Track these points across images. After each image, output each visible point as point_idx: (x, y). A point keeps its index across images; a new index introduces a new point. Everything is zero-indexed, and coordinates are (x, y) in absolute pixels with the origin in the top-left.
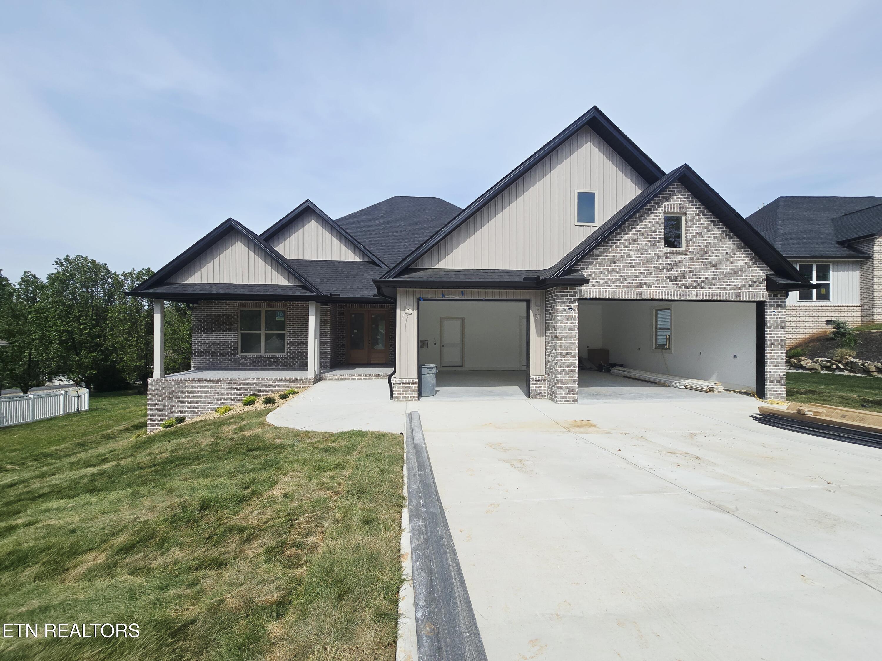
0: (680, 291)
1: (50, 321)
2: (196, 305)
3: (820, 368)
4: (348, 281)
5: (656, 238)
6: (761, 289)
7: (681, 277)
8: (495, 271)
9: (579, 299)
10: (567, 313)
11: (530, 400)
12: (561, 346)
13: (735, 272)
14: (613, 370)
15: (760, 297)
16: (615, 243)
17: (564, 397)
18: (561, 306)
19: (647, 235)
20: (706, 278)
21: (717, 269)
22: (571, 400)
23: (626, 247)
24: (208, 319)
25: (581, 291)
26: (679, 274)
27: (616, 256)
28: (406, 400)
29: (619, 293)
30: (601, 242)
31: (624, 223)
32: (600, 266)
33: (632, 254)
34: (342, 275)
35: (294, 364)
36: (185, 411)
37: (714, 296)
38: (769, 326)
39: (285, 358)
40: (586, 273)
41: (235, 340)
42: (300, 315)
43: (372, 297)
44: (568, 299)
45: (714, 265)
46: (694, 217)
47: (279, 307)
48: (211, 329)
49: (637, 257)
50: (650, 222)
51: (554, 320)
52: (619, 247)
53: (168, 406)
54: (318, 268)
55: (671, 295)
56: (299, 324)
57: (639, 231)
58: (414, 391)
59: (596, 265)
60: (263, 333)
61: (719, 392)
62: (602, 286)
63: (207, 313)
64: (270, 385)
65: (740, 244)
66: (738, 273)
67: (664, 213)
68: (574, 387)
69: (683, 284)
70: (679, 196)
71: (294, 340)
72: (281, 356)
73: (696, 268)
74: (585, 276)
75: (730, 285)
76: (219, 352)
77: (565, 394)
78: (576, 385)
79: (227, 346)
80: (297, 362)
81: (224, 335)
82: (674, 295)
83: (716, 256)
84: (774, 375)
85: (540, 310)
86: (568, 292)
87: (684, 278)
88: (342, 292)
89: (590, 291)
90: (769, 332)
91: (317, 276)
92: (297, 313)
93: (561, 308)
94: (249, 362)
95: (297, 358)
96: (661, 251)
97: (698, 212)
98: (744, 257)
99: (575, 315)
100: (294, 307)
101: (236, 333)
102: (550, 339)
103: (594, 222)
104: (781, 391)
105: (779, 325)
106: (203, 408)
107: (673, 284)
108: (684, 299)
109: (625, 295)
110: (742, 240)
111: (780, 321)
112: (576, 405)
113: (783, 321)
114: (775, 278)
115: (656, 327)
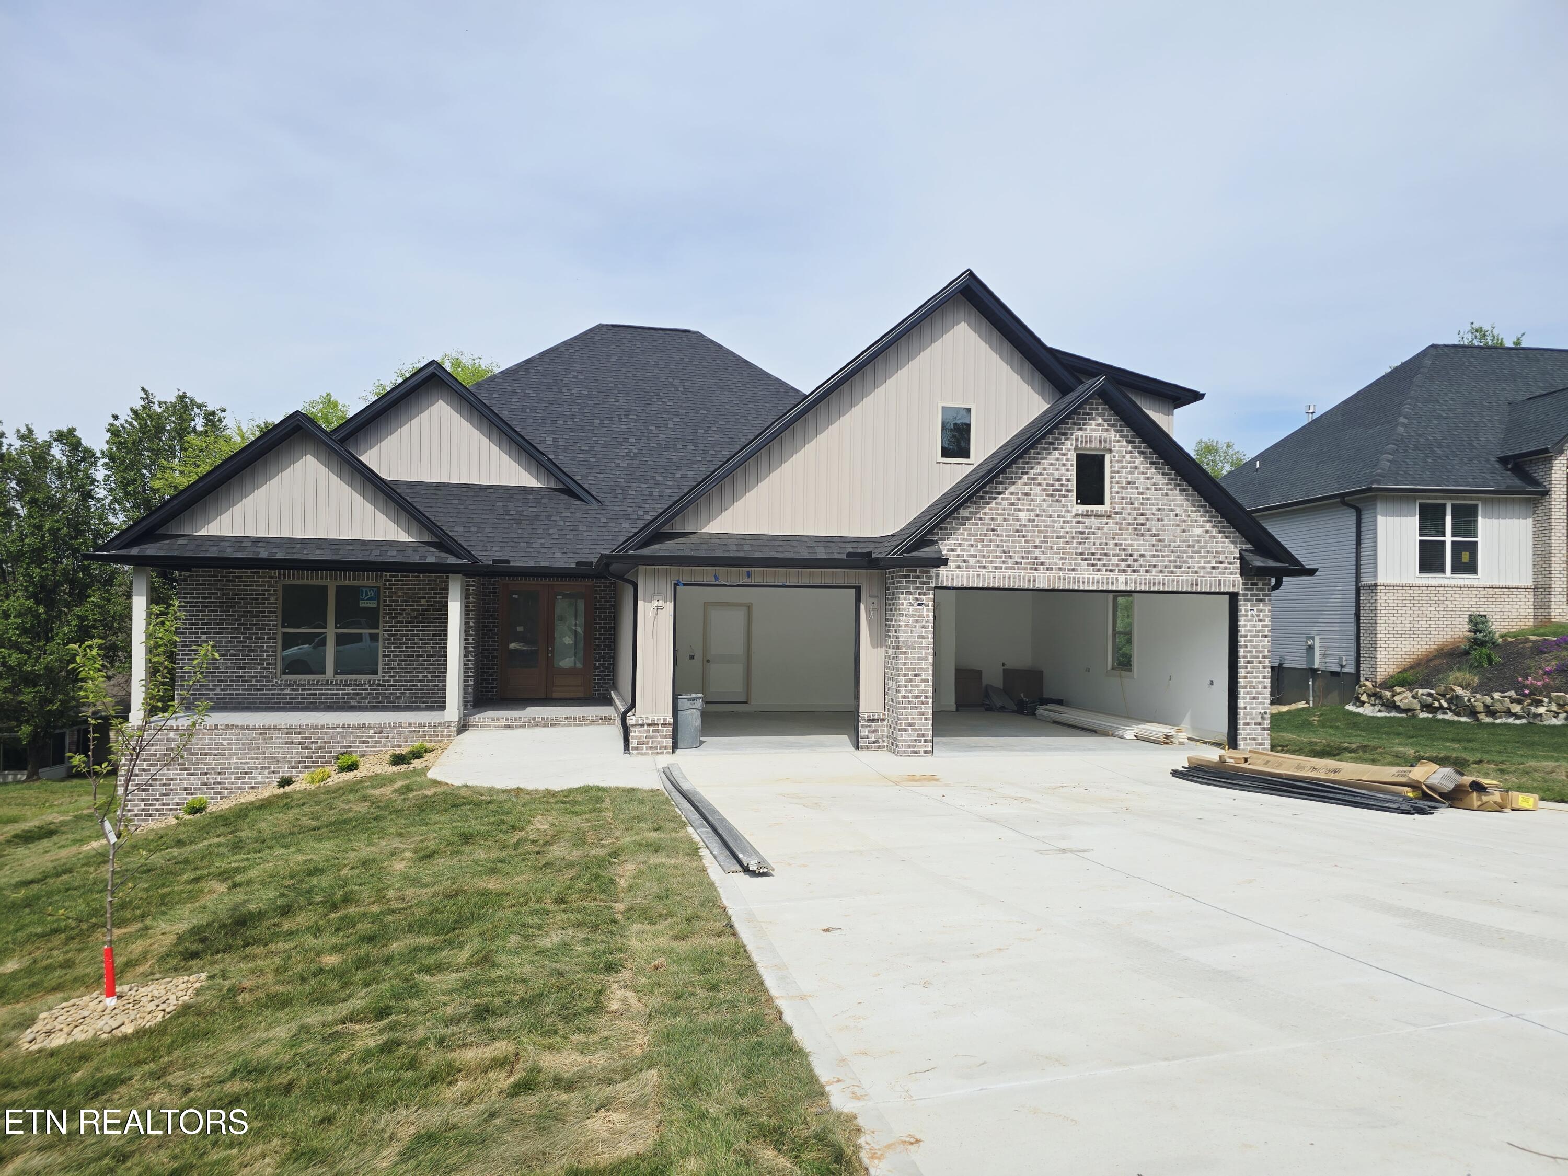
0: (1099, 576)
2: (187, 574)
3: (1418, 706)
4: (520, 531)
5: (1061, 491)
6: (1231, 573)
7: (1101, 554)
8: (803, 539)
9: (936, 588)
10: (916, 610)
11: (862, 754)
12: (905, 664)
13: (1189, 546)
14: (1040, 711)
15: (1229, 587)
16: (995, 499)
17: (909, 747)
18: (905, 599)
19: (1047, 485)
20: (1142, 556)
21: (1160, 541)
22: (922, 750)
23: (1013, 504)
24: (213, 602)
25: (938, 575)
26: (1097, 549)
27: (996, 520)
28: (652, 753)
29: (1000, 578)
30: (971, 496)
31: (1009, 466)
32: (969, 535)
33: (1022, 515)
34: (507, 517)
35: (397, 698)
36: (195, 789)
37: (1154, 584)
38: (1243, 633)
39: (379, 685)
40: (944, 547)
41: (271, 647)
42: (411, 597)
43: (574, 565)
44: (917, 588)
45: (1155, 535)
46: (1124, 457)
47: (367, 581)
48: (218, 624)
49: (1029, 521)
50: (1052, 464)
51: (896, 620)
52: (1000, 504)
53: (161, 779)
54: (454, 502)
55: (1083, 583)
56: (409, 614)
57: (1033, 479)
58: (665, 737)
59: (962, 534)
60: (331, 632)
61: (1181, 743)
62: (972, 567)
63: (210, 589)
64: (370, 737)
65: (1197, 501)
66: (1193, 547)
67: (1076, 449)
68: (926, 730)
69: (1104, 565)
70: (1100, 421)
72: (369, 681)
73: (1125, 540)
74: (944, 552)
75: (1180, 567)
76: (235, 672)
77: (912, 741)
78: (930, 726)
79: (252, 660)
80: (404, 694)
81: (247, 638)
82: (1088, 583)
83: (1158, 520)
84: (1252, 714)
85: (876, 604)
86: (918, 577)
87: (1106, 555)
88: (512, 554)
89: (953, 575)
91: (457, 520)
92: (405, 593)
93: (906, 603)
94: (301, 694)
95: (403, 685)
96: (1068, 511)
97: (1130, 449)
98: (1203, 521)
99: (928, 613)
100: (399, 580)
101: (274, 634)
102: (891, 651)
103: (968, 457)
104: (1263, 739)
105: (1259, 631)
106: (232, 783)
107: (1088, 565)
108: (1105, 588)
109: (1009, 582)
110: (1201, 494)
111: (1263, 626)
112: (929, 758)
113: (1266, 626)
114: (1249, 557)
115: (1114, 630)
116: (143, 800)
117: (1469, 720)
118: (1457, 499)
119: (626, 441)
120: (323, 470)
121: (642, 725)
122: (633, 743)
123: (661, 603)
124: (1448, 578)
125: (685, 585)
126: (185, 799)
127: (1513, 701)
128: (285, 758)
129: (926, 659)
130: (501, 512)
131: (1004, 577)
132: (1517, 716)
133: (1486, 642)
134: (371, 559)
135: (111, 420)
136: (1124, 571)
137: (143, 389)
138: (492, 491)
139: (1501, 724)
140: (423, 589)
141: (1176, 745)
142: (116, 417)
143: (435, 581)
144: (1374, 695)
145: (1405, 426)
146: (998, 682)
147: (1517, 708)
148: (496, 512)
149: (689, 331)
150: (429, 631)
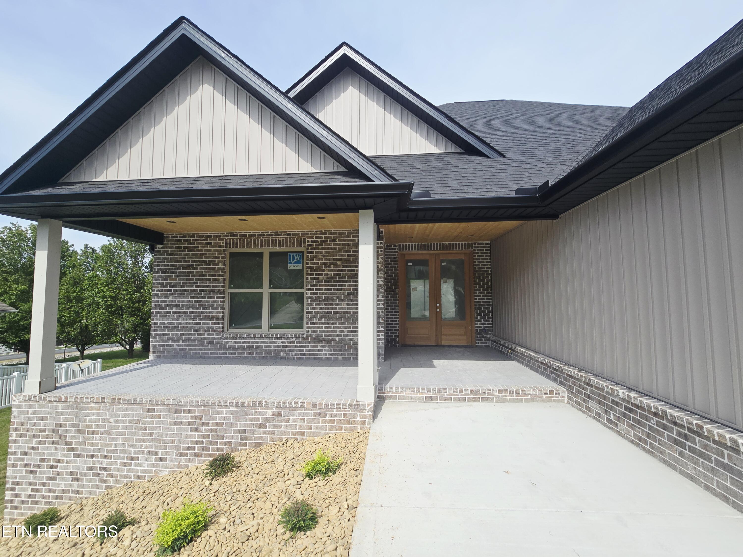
1: (99, 288)
2: (160, 246)
24: (178, 269)
35: (319, 351)
36: (81, 474)
39: (304, 339)
41: (220, 305)
47: (294, 245)
48: (181, 287)
53: (49, 460)
56: (328, 274)
60: (266, 292)
63: (176, 258)
71: (319, 305)
72: (295, 335)
76: (193, 327)
79: (206, 316)
81: (202, 298)
92: (324, 256)
94: (242, 346)
95: (323, 339)
100: (319, 245)
101: (221, 294)
106: (118, 470)
116: (30, 484)
120: (220, 98)
126: (71, 486)
128: (173, 442)
143: (348, 244)
150: (344, 289)
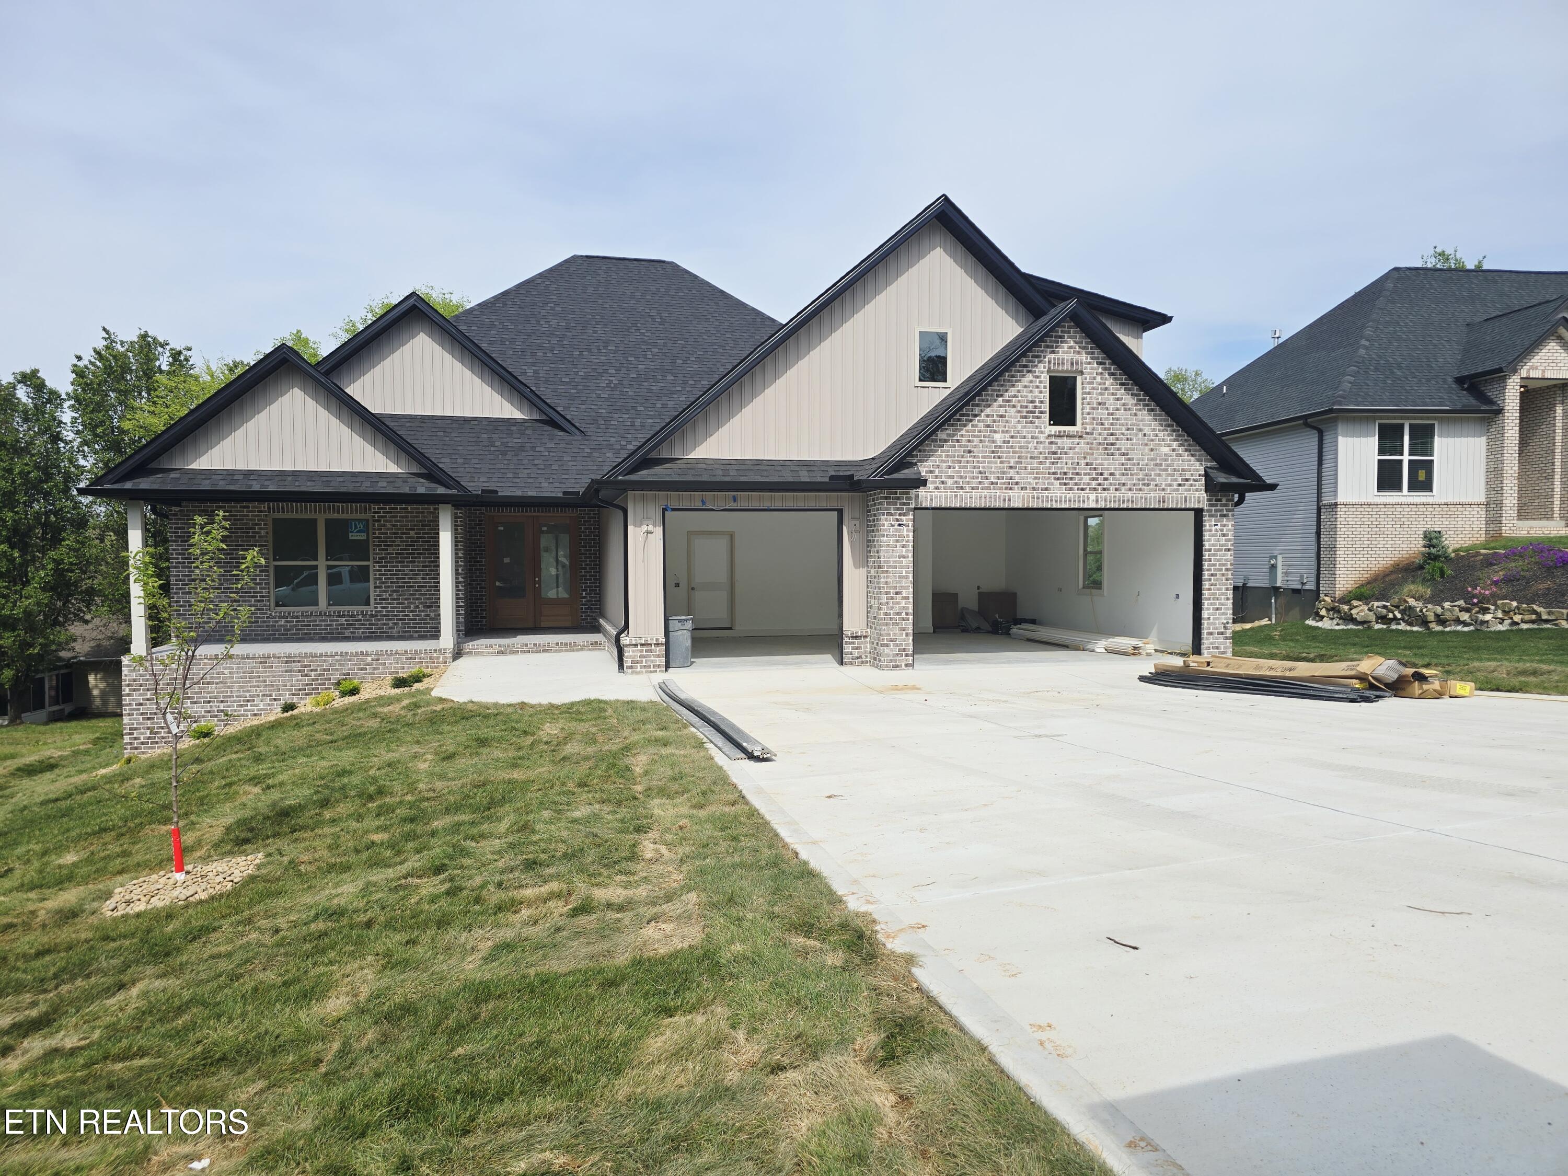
0: (1070, 495)
2: (178, 509)
3: (1373, 618)
4: (506, 462)
5: (1034, 412)
6: (1197, 490)
7: (1073, 474)
8: (787, 463)
9: (915, 509)
10: (896, 530)
11: (843, 668)
12: (886, 583)
13: (1156, 465)
14: (1015, 630)
15: (1194, 503)
16: (971, 421)
17: (891, 661)
18: (886, 520)
19: (1021, 407)
20: (1112, 474)
21: (1129, 459)
22: (903, 664)
23: (988, 426)
25: (917, 496)
26: (1069, 468)
27: (973, 441)
28: (646, 672)
29: (976, 498)
30: (949, 419)
31: (984, 389)
32: (947, 456)
33: (997, 437)
34: (492, 449)
35: (390, 628)
36: (199, 717)
37: (1124, 501)
38: (1207, 547)
39: (372, 616)
40: (923, 469)
41: (264, 580)
42: (400, 529)
43: (560, 495)
44: (898, 509)
45: (1124, 454)
46: (1095, 378)
47: (356, 512)
49: (1004, 442)
50: (1025, 387)
51: (877, 541)
52: (976, 426)
54: (439, 434)
55: (1056, 501)
56: (399, 546)
57: (1008, 401)
58: (658, 656)
59: (941, 456)
60: (322, 565)
61: (1148, 655)
62: (950, 488)
65: (1165, 420)
66: (1161, 465)
67: (1048, 372)
68: (907, 645)
69: (1076, 484)
70: (1072, 343)
71: (389, 579)
72: (362, 612)
73: (1096, 459)
74: (923, 474)
75: (1148, 485)
77: (893, 656)
78: (911, 641)
80: (397, 624)
82: (1061, 501)
83: (1127, 439)
84: (1215, 624)
85: (858, 526)
86: (898, 498)
87: (1077, 474)
88: (499, 484)
89: (932, 496)
90: (1207, 557)
91: (445, 452)
92: (394, 525)
93: (887, 523)
94: (295, 626)
95: (395, 616)
96: (1042, 432)
97: (1100, 370)
98: (1171, 440)
99: (908, 534)
100: (388, 513)
101: (266, 567)
102: (873, 571)
103: (945, 381)
104: (1225, 648)
105: (1223, 545)
106: (235, 711)
107: (1060, 484)
108: (1076, 506)
109: (985, 502)
110: (1168, 413)
111: (1226, 540)
112: (910, 671)
113: (1229, 540)
114: (1213, 474)
115: (1085, 550)
116: (148, 728)
117: (1420, 630)
118: (1415, 419)
119: (606, 371)
120: (310, 403)
121: (636, 645)
122: (627, 662)
123: (650, 528)
124: (1405, 496)
125: (673, 510)
127: (1462, 609)
128: (286, 686)
129: (907, 578)
130: (486, 444)
131: (980, 497)
132: (1465, 624)
133: (1440, 556)
134: (362, 490)
135: (75, 361)
136: (1095, 489)
137: (104, 329)
138: (476, 423)
139: (1450, 632)
140: (411, 521)
141: (1144, 656)
142: (79, 358)
143: (423, 513)
144: (1333, 609)
145: (1366, 348)
146: (973, 605)
147: (1465, 617)
148: (481, 444)
149: (663, 262)
150: (419, 562)
